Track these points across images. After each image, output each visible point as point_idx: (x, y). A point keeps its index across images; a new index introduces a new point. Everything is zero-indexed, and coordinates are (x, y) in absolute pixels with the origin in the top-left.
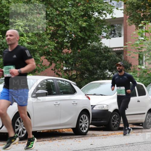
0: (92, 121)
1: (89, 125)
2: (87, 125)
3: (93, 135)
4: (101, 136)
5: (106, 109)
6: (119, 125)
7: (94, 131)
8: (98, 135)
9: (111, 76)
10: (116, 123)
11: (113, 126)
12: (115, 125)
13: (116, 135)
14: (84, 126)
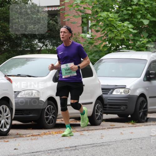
0: (15, 114)
1: (12, 120)
2: (9, 121)
3: (18, 136)
4: (29, 136)
5: (37, 96)
6: (56, 121)
7: (19, 130)
8: (24, 136)
9: (43, 49)
10: (51, 117)
11: (47, 122)
12: (49, 120)
13: (51, 135)
14: (4, 121)
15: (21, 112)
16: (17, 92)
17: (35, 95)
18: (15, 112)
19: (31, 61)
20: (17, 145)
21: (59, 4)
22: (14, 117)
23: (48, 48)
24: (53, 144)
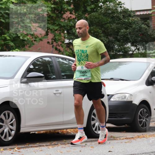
0: (109, 117)
3: (112, 139)
4: (123, 139)
5: (129, 100)
6: (149, 124)
7: (113, 133)
8: (118, 138)
9: (135, 52)
10: (144, 120)
11: (140, 126)
12: (143, 123)
13: (145, 138)
14: (98, 124)
15: (114, 115)
16: (110, 96)
17: (128, 98)
18: (109, 115)
19: (123, 65)
20: (111, 147)
21: (150, 8)
22: (108, 120)
23: (140, 51)
24: (147, 147)
